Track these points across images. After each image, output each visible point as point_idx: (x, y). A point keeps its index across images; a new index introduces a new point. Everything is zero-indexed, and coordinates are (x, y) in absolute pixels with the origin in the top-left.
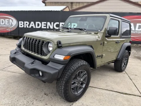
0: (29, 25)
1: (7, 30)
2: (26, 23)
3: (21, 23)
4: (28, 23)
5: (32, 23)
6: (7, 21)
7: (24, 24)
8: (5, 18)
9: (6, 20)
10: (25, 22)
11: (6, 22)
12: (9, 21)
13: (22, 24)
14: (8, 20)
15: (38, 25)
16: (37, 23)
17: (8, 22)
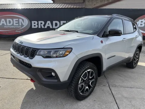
0: (44, 25)
1: (17, 31)
3: (35, 23)
4: (43, 23)
5: (49, 22)
7: (38, 24)
11: (15, 22)
15: (56, 25)
16: (54, 22)
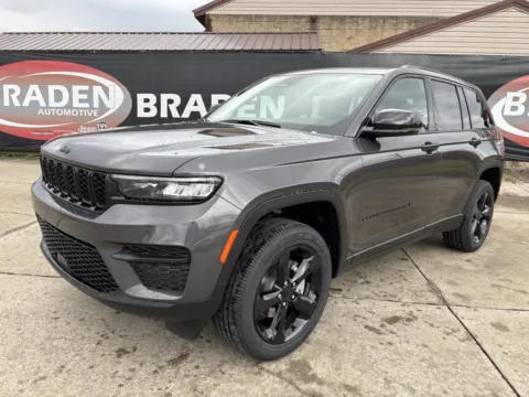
1: (82, 128)
2: (170, 101)
6: (81, 92)
8: (69, 82)
9: (76, 88)
10: (164, 97)
12: (90, 93)
13: (151, 105)
14: (86, 88)
17: (85, 97)
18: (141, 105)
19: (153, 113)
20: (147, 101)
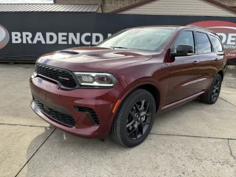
0: (32, 39)
2: (27, 36)
4: (30, 35)
5: (39, 34)
7: (21, 37)
13: (18, 37)
15: (51, 38)
16: (48, 34)
18: (14, 38)
19: (19, 41)
20: (16, 35)
